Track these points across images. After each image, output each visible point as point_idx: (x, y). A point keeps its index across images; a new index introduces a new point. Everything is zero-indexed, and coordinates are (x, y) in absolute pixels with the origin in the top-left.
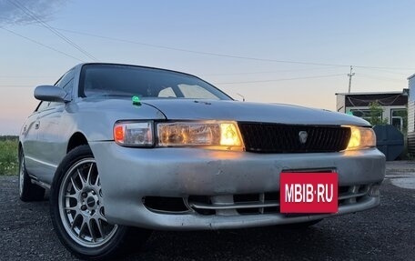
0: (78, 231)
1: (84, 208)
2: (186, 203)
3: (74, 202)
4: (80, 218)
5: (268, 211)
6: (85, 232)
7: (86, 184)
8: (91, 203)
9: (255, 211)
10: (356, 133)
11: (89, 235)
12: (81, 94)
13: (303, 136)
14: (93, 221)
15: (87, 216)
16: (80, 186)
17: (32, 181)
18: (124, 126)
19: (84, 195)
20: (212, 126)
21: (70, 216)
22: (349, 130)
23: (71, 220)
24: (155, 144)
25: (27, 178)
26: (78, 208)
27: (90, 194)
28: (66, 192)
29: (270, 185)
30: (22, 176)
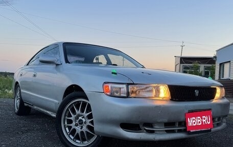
0: (72, 138)
1: (76, 125)
2: (141, 127)
3: (70, 122)
4: (74, 130)
5: (179, 131)
6: (77, 138)
7: (78, 112)
8: (81, 122)
9: (173, 131)
10: (218, 90)
11: (79, 139)
12: (67, 61)
13: (197, 92)
14: (82, 132)
15: (78, 130)
16: (74, 112)
17: (25, 104)
18: (110, 85)
19: (77, 118)
20: (154, 87)
21: (67, 129)
22: (215, 89)
23: (68, 131)
24: (128, 96)
25: (22, 102)
26: (73, 125)
27: (80, 118)
28: (65, 116)
29: (182, 118)
30: (17, 102)
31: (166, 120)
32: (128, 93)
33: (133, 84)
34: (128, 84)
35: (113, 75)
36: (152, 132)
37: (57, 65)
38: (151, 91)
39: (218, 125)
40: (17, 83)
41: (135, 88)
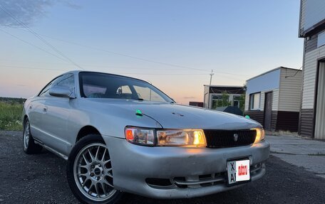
0: (87, 190)
1: (92, 175)
3: (84, 171)
4: (90, 181)
5: (216, 184)
6: (93, 190)
7: (94, 159)
8: (98, 172)
9: (209, 185)
10: (259, 132)
11: (95, 193)
12: (83, 95)
13: (236, 136)
14: (99, 184)
15: (94, 179)
16: (89, 159)
17: (35, 142)
18: (133, 130)
19: (93, 166)
20: (188, 132)
21: (81, 179)
22: (255, 131)
23: (82, 181)
24: (156, 144)
25: (31, 139)
26: (88, 175)
27: (97, 166)
28: (78, 163)
29: (220, 169)
30: (26, 138)
31: (201, 173)
32: (156, 140)
33: (162, 129)
34: (156, 130)
35: (138, 116)
36: (185, 187)
37: (71, 99)
38: (184, 137)
39: (258, 172)
40: (26, 116)
41: (165, 134)
